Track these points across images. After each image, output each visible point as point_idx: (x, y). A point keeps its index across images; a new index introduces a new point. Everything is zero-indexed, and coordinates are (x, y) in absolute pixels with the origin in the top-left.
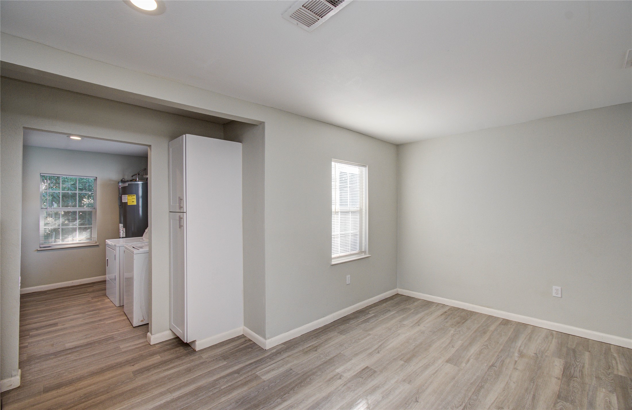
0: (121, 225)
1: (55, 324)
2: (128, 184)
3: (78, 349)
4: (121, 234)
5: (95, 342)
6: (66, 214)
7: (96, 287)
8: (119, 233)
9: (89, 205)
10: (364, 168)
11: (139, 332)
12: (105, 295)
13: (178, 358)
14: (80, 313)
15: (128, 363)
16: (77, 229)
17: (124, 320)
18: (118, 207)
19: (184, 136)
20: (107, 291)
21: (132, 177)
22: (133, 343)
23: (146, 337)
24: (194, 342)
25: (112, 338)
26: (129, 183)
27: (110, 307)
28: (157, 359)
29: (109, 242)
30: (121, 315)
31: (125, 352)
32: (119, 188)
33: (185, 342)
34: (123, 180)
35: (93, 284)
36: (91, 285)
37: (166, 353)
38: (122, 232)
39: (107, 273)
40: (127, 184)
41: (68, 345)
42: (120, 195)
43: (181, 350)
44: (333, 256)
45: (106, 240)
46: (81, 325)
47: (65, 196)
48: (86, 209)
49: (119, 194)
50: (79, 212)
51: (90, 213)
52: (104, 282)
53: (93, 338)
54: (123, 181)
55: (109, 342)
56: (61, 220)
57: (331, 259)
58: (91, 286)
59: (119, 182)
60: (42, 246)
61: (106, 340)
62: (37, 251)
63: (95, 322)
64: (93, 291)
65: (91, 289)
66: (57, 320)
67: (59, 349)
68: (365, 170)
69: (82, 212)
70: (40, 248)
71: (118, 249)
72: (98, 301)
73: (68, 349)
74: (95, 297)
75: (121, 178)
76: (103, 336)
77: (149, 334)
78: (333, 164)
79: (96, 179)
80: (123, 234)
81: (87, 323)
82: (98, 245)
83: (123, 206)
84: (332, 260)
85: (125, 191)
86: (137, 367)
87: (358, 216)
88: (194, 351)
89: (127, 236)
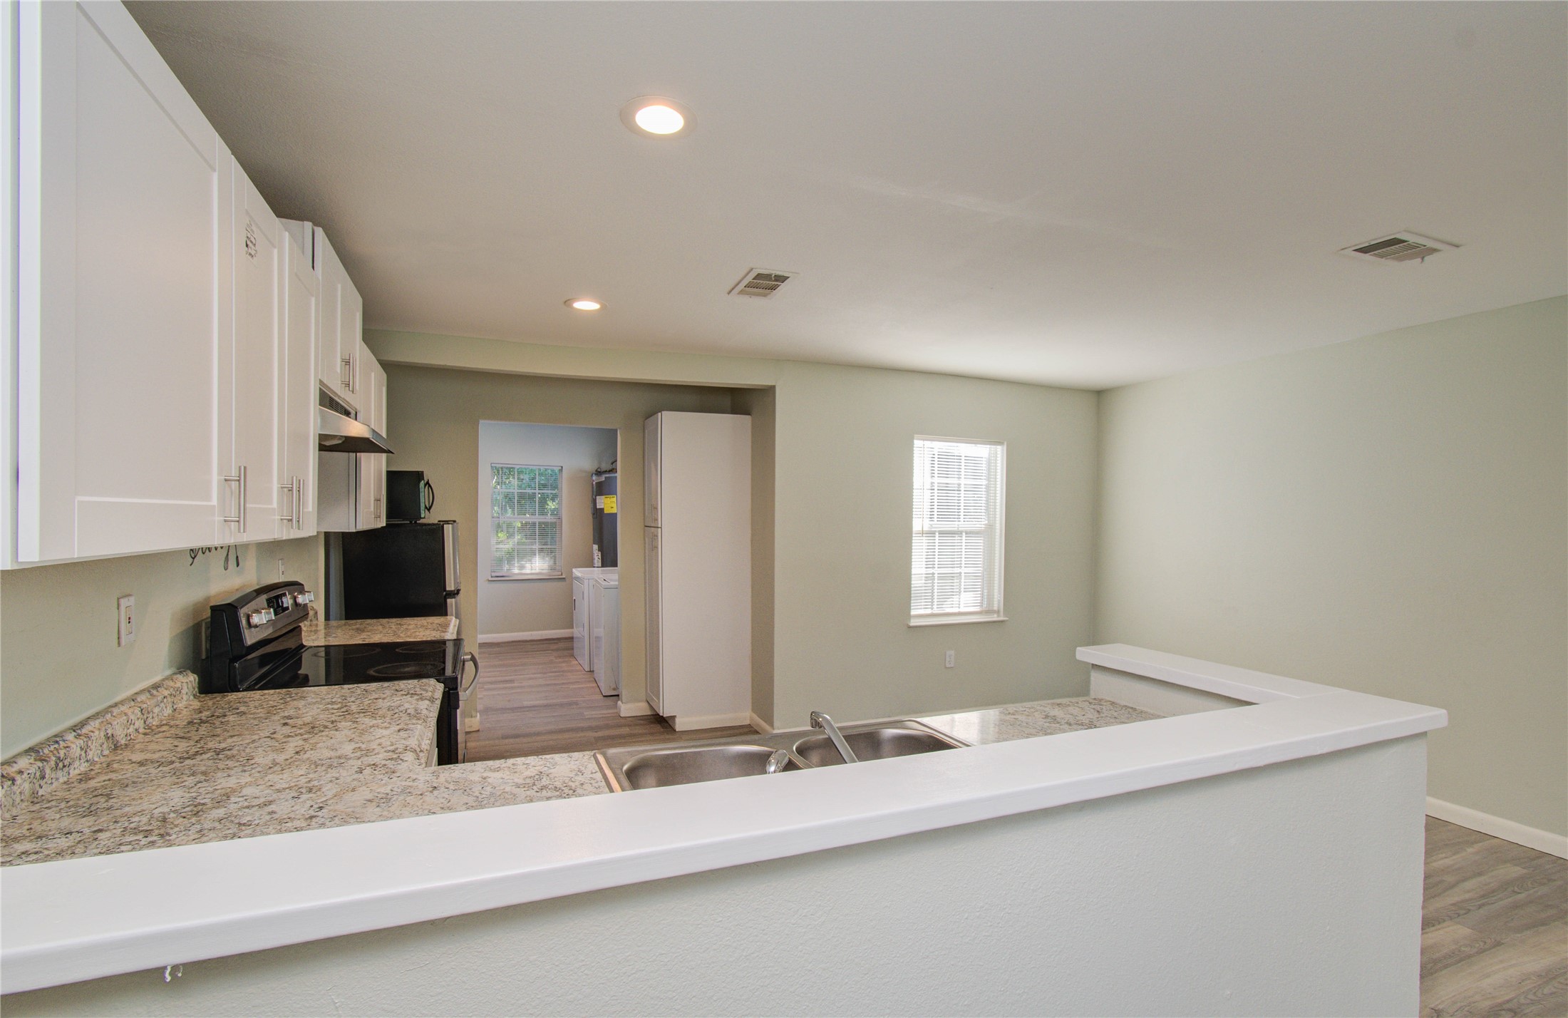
0: (596, 547)
1: (512, 681)
2: (606, 478)
3: (536, 708)
4: (596, 561)
5: (556, 705)
6: (524, 525)
7: (561, 645)
8: (593, 559)
9: (553, 511)
10: (999, 448)
11: (610, 702)
12: (573, 656)
13: (652, 734)
14: (540, 673)
15: (591, 728)
16: (537, 551)
17: (593, 687)
18: (591, 517)
19: (660, 414)
20: (575, 651)
21: (612, 464)
22: (600, 712)
23: (617, 706)
24: (674, 717)
25: (576, 703)
26: (607, 475)
27: (578, 671)
28: (626, 730)
29: (577, 572)
30: (589, 682)
31: (589, 719)
32: (593, 485)
33: (661, 714)
34: (599, 470)
35: (559, 640)
36: (555, 641)
37: (638, 727)
38: (597, 561)
39: (574, 625)
40: (603, 478)
41: (526, 703)
42: (594, 497)
43: (658, 728)
44: (913, 612)
45: (574, 570)
46: (540, 686)
47: (522, 496)
48: (549, 518)
49: (593, 494)
50: (540, 523)
51: (553, 525)
52: (571, 639)
53: (554, 701)
54: (599, 473)
55: (572, 707)
56: (517, 537)
57: (909, 616)
58: (555, 643)
59: (592, 475)
60: (494, 574)
61: (570, 704)
62: (487, 582)
63: (558, 684)
64: (557, 650)
65: (555, 647)
66: (512, 677)
67: (515, 706)
68: (1000, 451)
69: (544, 523)
70: (492, 577)
71: (586, 582)
72: (563, 662)
73: (525, 707)
74: (560, 657)
75: (595, 467)
76: (565, 700)
77: (619, 702)
78: (917, 443)
79: (561, 470)
80: (598, 562)
81: (548, 685)
82: (564, 578)
83: (598, 514)
84: (910, 620)
85: (603, 488)
86: (600, 734)
87: (980, 542)
88: (675, 731)
89: (602, 566)
